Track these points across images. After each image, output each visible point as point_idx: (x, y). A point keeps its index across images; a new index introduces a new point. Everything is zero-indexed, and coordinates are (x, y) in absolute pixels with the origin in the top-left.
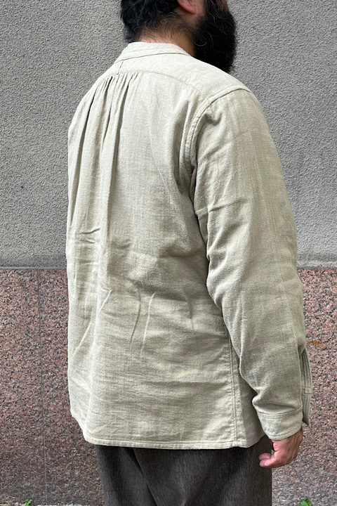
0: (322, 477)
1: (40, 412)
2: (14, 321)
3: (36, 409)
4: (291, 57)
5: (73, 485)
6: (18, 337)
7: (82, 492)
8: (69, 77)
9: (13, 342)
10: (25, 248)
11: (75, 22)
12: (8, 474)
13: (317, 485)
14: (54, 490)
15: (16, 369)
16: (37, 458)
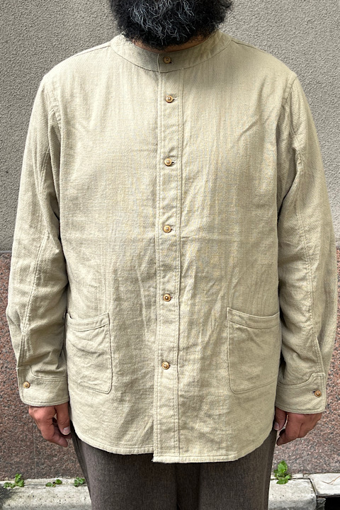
5: (61, 459)
7: (70, 465)
14: (43, 464)
16: (26, 435)
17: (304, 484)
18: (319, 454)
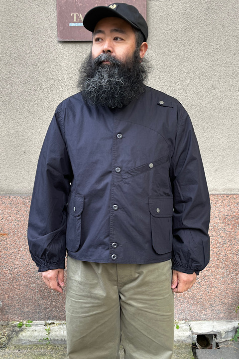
0: (182, 302)
1: (34, 272)
2: (20, 223)
3: (32, 270)
4: (166, 86)
5: (52, 310)
6: (22, 232)
7: (56, 314)
8: (50, 94)
9: (20, 234)
10: (26, 185)
11: (53, 66)
12: (17, 305)
13: (179, 307)
14: (41, 313)
15: (21, 249)
16: (33, 296)
17: (186, 327)
18: (194, 310)
